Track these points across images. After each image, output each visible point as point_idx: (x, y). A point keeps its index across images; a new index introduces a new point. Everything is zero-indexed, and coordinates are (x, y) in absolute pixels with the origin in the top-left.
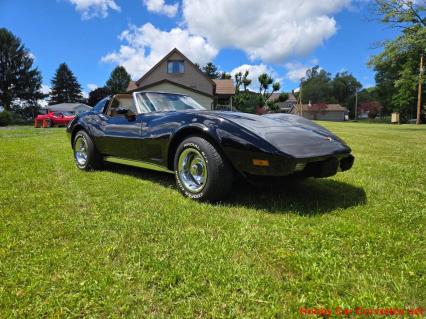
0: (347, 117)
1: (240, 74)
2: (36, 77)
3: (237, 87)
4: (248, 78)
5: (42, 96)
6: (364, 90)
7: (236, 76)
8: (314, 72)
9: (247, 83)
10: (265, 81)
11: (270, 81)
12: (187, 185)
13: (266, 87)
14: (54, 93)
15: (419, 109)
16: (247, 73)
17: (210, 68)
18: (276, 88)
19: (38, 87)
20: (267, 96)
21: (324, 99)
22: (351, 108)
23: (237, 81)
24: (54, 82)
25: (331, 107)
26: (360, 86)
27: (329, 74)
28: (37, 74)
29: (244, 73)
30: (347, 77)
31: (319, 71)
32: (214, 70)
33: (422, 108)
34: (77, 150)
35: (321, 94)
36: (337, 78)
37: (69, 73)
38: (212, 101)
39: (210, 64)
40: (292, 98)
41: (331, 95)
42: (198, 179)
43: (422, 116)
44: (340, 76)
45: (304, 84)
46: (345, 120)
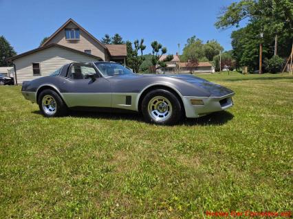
0: (214, 70)
3: (136, 52)
4: (143, 44)
6: (226, 52)
7: (135, 43)
9: (143, 48)
10: (156, 46)
11: (160, 47)
13: (157, 51)
15: (260, 63)
16: (143, 41)
17: (117, 38)
18: (164, 51)
20: (158, 57)
23: (136, 47)
27: (202, 41)
29: (140, 41)
30: (214, 43)
31: (195, 39)
32: (120, 39)
35: (197, 55)
36: (208, 44)
39: (117, 35)
40: (176, 58)
44: (210, 42)
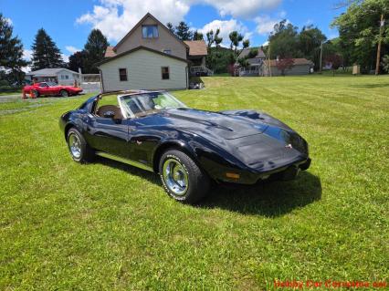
0: (312, 70)
1: (212, 33)
2: (16, 45)
3: (209, 45)
4: (219, 36)
5: (25, 64)
6: (329, 42)
7: (208, 35)
8: (282, 26)
9: (218, 41)
10: (235, 38)
11: (241, 39)
12: (172, 188)
13: (236, 44)
14: (35, 59)
15: (378, 61)
16: (218, 31)
17: (183, 27)
18: (246, 45)
19: (21, 54)
20: (238, 53)
21: (291, 53)
22: (316, 61)
23: (209, 39)
24: (34, 48)
25: (297, 61)
26: (325, 38)
27: (296, 28)
28: (18, 42)
29: (215, 32)
30: (313, 30)
31: (286, 24)
32: (186, 29)
33: (381, 60)
34: (71, 144)
35: (288, 48)
36: (304, 32)
37: (48, 39)
38: (186, 65)
39: (182, 24)
40: (261, 54)
41: (298, 48)
42: (181, 183)
43: (381, 68)
44: (306, 29)
45: (272, 39)
46: (310, 73)
